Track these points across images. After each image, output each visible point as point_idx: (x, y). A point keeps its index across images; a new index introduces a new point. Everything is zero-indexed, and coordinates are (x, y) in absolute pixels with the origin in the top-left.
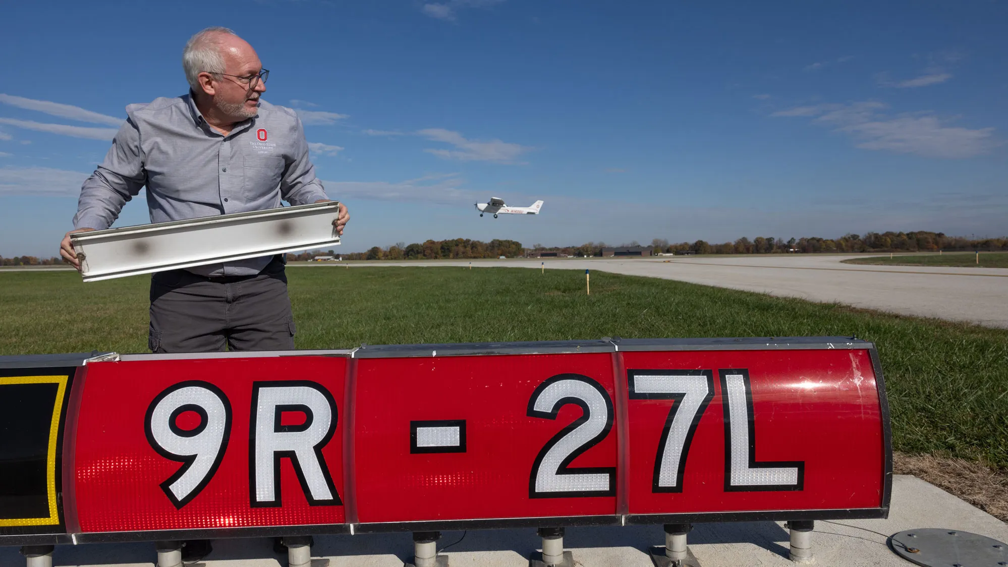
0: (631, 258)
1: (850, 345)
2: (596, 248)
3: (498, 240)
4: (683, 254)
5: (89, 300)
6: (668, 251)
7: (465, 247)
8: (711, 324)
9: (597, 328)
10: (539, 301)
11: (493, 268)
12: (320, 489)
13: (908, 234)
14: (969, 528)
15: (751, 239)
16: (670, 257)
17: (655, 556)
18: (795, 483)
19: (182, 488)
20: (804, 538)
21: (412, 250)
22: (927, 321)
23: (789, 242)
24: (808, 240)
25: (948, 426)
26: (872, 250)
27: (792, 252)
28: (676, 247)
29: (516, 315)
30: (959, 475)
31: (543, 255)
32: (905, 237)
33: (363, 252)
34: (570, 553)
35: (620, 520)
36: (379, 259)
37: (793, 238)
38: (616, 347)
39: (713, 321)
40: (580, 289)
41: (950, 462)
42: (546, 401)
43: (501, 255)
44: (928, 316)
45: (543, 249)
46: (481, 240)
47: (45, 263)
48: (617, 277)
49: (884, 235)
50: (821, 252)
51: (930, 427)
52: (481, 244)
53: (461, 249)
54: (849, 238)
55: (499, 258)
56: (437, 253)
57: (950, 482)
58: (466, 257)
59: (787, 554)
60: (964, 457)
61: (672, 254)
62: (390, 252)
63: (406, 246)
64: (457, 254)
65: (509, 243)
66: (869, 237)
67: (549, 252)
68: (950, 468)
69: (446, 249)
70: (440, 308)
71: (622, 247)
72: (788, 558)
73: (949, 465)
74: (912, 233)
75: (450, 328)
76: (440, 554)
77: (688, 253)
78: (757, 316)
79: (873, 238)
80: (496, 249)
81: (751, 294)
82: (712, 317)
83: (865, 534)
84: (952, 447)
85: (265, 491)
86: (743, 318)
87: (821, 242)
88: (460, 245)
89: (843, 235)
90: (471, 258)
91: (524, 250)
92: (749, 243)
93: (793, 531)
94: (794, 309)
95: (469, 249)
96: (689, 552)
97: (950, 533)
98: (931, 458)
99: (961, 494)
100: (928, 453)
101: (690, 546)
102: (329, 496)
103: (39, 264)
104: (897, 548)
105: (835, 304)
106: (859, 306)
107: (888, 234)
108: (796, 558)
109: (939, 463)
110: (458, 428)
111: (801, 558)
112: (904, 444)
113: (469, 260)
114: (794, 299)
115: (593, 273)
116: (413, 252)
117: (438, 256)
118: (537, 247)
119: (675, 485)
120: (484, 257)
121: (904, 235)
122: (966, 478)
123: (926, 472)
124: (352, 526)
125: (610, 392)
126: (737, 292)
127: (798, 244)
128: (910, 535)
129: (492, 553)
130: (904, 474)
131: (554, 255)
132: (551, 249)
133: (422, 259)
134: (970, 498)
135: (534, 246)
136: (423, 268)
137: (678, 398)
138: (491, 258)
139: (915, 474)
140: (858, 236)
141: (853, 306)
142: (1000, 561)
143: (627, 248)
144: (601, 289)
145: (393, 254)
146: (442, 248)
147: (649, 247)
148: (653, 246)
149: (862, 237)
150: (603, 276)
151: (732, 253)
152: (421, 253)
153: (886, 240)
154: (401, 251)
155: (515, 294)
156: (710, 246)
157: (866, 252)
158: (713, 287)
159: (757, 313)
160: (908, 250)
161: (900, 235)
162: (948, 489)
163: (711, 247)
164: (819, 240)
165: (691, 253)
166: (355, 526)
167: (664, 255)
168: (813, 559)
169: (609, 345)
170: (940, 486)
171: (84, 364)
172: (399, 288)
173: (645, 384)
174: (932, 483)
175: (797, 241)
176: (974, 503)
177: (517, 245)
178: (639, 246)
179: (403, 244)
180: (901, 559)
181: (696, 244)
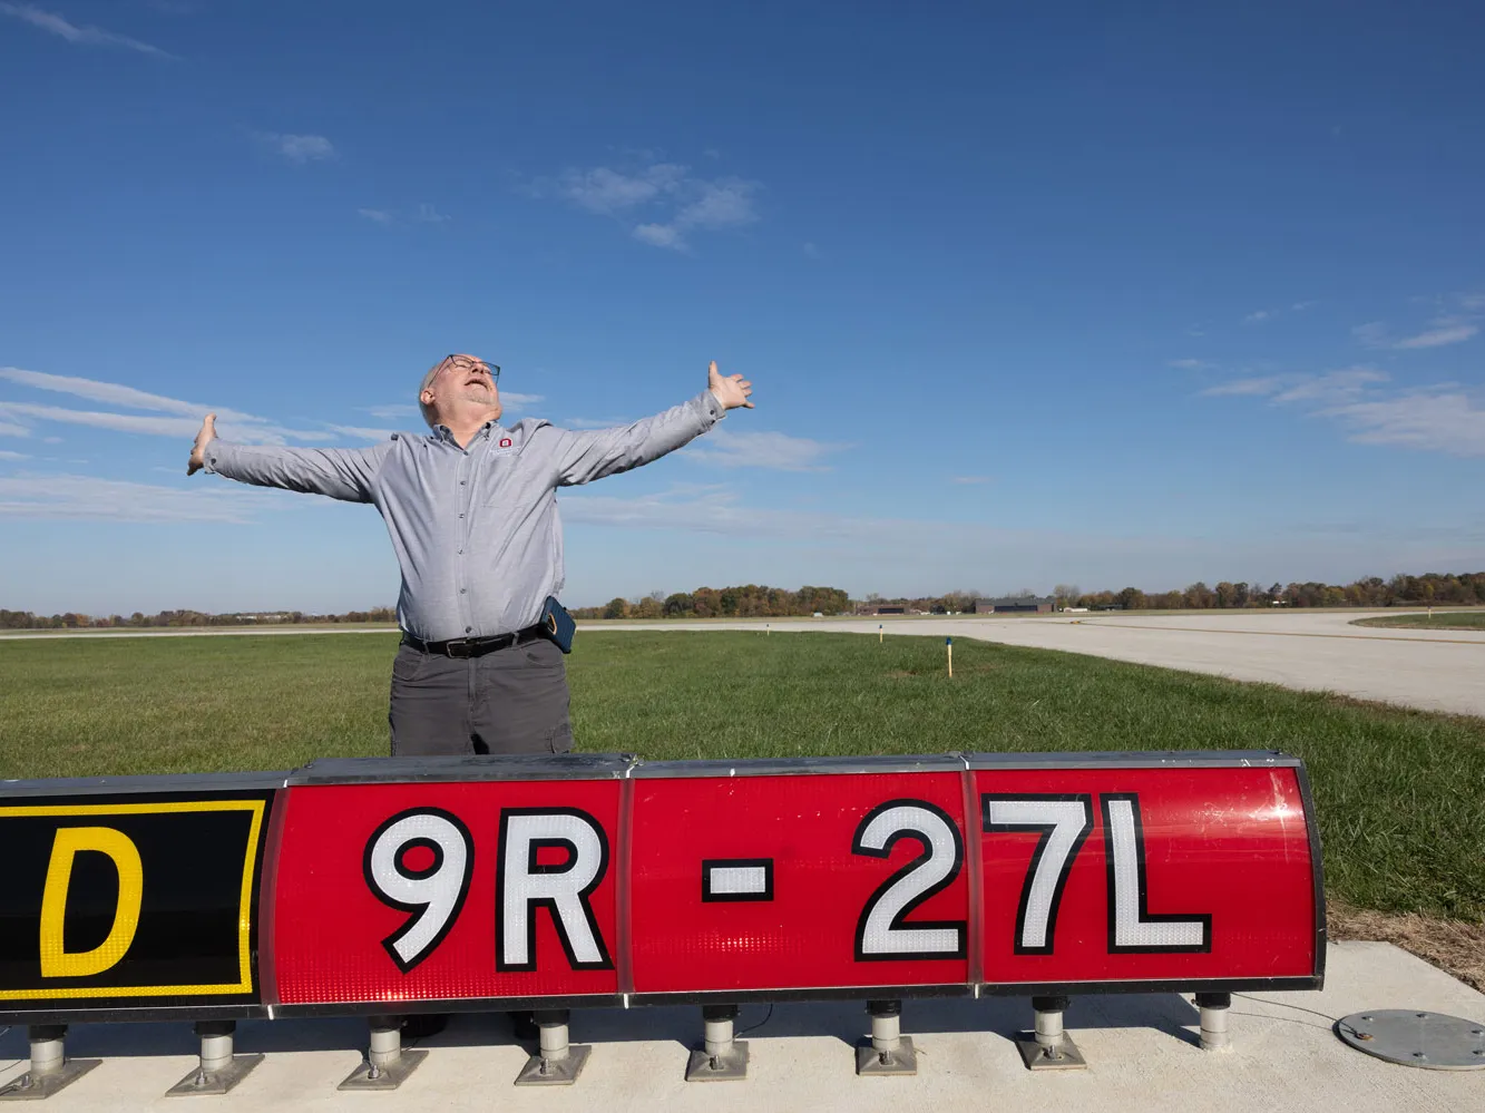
0: (1021, 616)
1: (1271, 762)
2: (965, 599)
3: (810, 588)
4: (1103, 609)
5: (185, 685)
6: (1079, 605)
7: (759, 598)
8: (1133, 724)
9: (961, 729)
10: (873, 687)
11: (803, 633)
12: (585, 948)
13: (1460, 578)
14: (1447, 1009)
15: (1211, 586)
16: (1082, 615)
17: (1021, 1043)
18: (1200, 942)
19: (410, 946)
20: (1217, 1018)
21: (676, 603)
22: (1458, 720)
23: (1272, 590)
24: (1302, 588)
25: (1451, 875)
26: (1404, 602)
27: (1276, 606)
28: (1091, 599)
29: (839, 709)
30: (1453, 942)
31: (882, 611)
32: (1456, 582)
33: (599, 607)
34: (910, 1039)
35: (970, 991)
36: (624, 617)
37: (1277, 584)
38: (967, 764)
39: (1136, 720)
40: (936, 668)
41: (1444, 924)
42: (876, 834)
43: (816, 611)
44: (1462, 712)
45: (882, 601)
46: (784, 588)
47: (101, 624)
48: (995, 649)
49: (1422, 579)
50: (1322, 606)
51: (1425, 876)
52: (784, 594)
53: (754, 602)
54: (1367, 583)
55: (812, 616)
56: (715, 609)
57: (1438, 952)
58: (761, 613)
59: (1196, 1041)
60: (1464, 918)
61: (1086, 610)
62: (641, 606)
63: (666, 597)
64: (747, 610)
65: (829, 592)
66: (1398, 582)
67: (891, 606)
68: (1442, 932)
69: (729, 602)
70: (723, 698)
71: (1007, 599)
72: (1198, 1046)
73: (1441, 929)
74: (1467, 576)
75: (740, 729)
76: (737, 1040)
77: (1111, 608)
78: (1203, 714)
79: (1405, 583)
80: (808, 601)
81: (1200, 677)
82: (1136, 713)
83: (1304, 1017)
84: (1449, 904)
85: (516, 950)
86: (1182, 714)
87: (1322, 590)
88: (751, 596)
89: (1358, 579)
90: (767, 615)
91: (851, 603)
92: (1208, 591)
93: (1204, 1009)
94: (1260, 701)
95: (765, 601)
96: (1066, 1037)
97: (1419, 1016)
98: (1418, 919)
99: (1450, 967)
100: (1412, 911)
101: (1070, 1031)
102: (596, 957)
103: (92, 625)
104: (1344, 1034)
105: (1324, 694)
106: (1361, 697)
107: (1429, 577)
108: (1209, 1046)
109: (1429, 927)
110: (763, 869)
111: (1213, 1044)
112: (1383, 900)
113: (764, 619)
114: (1264, 686)
115: (960, 642)
116: (676, 606)
117: (717, 613)
118: (873, 598)
119: (1043, 945)
120: (789, 615)
121: (1454, 578)
122: (1462, 946)
123: (1407, 939)
124: (626, 997)
125: (959, 824)
126: (1178, 673)
127: (1287, 593)
128: (1364, 1018)
129: (806, 1038)
130: (1378, 940)
131: (900, 611)
132: (894, 602)
133: (690, 617)
134: (1460, 972)
135: (869, 597)
136: (694, 633)
137: (1045, 831)
138: (801, 615)
139: (1392, 941)
140: (1381, 581)
141: (1352, 696)
142: (1475, 1050)
143: (1014, 599)
144: (970, 669)
145: (645, 610)
146: (723, 600)
147: (1049, 597)
148: (1056, 596)
149: (1386, 582)
150: (973, 647)
151: (1181, 607)
152: (689, 607)
153: (1425, 587)
154: (659, 603)
155: (838, 675)
156: (1146, 596)
157: (1395, 605)
158: (1143, 666)
159: (1204, 708)
160: (1461, 602)
161: (1447, 578)
162: (1434, 961)
163: (1148, 598)
164: (1319, 587)
165: (1117, 608)
166: (629, 997)
167: (1073, 610)
168: (1231, 1047)
169: (958, 761)
170: (1424, 957)
171: (285, 786)
172: (659, 665)
173: (1005, 812)
174: (1414, 953)
175: (1284, 588)
176: (1464, 979)
177: (842, 595)
178: (1033, 596)
179: (662, 593)
180: (1348, 1047)
181: (1123, 593)
